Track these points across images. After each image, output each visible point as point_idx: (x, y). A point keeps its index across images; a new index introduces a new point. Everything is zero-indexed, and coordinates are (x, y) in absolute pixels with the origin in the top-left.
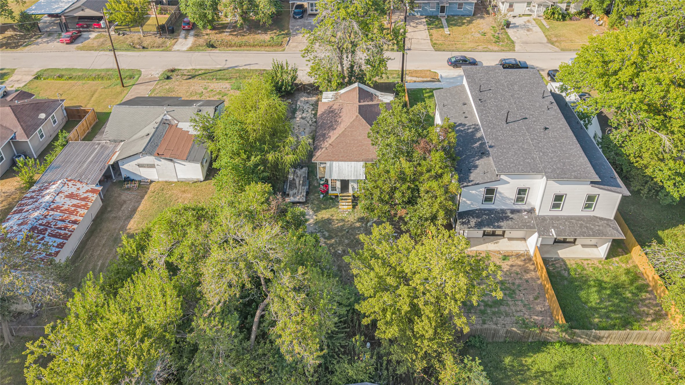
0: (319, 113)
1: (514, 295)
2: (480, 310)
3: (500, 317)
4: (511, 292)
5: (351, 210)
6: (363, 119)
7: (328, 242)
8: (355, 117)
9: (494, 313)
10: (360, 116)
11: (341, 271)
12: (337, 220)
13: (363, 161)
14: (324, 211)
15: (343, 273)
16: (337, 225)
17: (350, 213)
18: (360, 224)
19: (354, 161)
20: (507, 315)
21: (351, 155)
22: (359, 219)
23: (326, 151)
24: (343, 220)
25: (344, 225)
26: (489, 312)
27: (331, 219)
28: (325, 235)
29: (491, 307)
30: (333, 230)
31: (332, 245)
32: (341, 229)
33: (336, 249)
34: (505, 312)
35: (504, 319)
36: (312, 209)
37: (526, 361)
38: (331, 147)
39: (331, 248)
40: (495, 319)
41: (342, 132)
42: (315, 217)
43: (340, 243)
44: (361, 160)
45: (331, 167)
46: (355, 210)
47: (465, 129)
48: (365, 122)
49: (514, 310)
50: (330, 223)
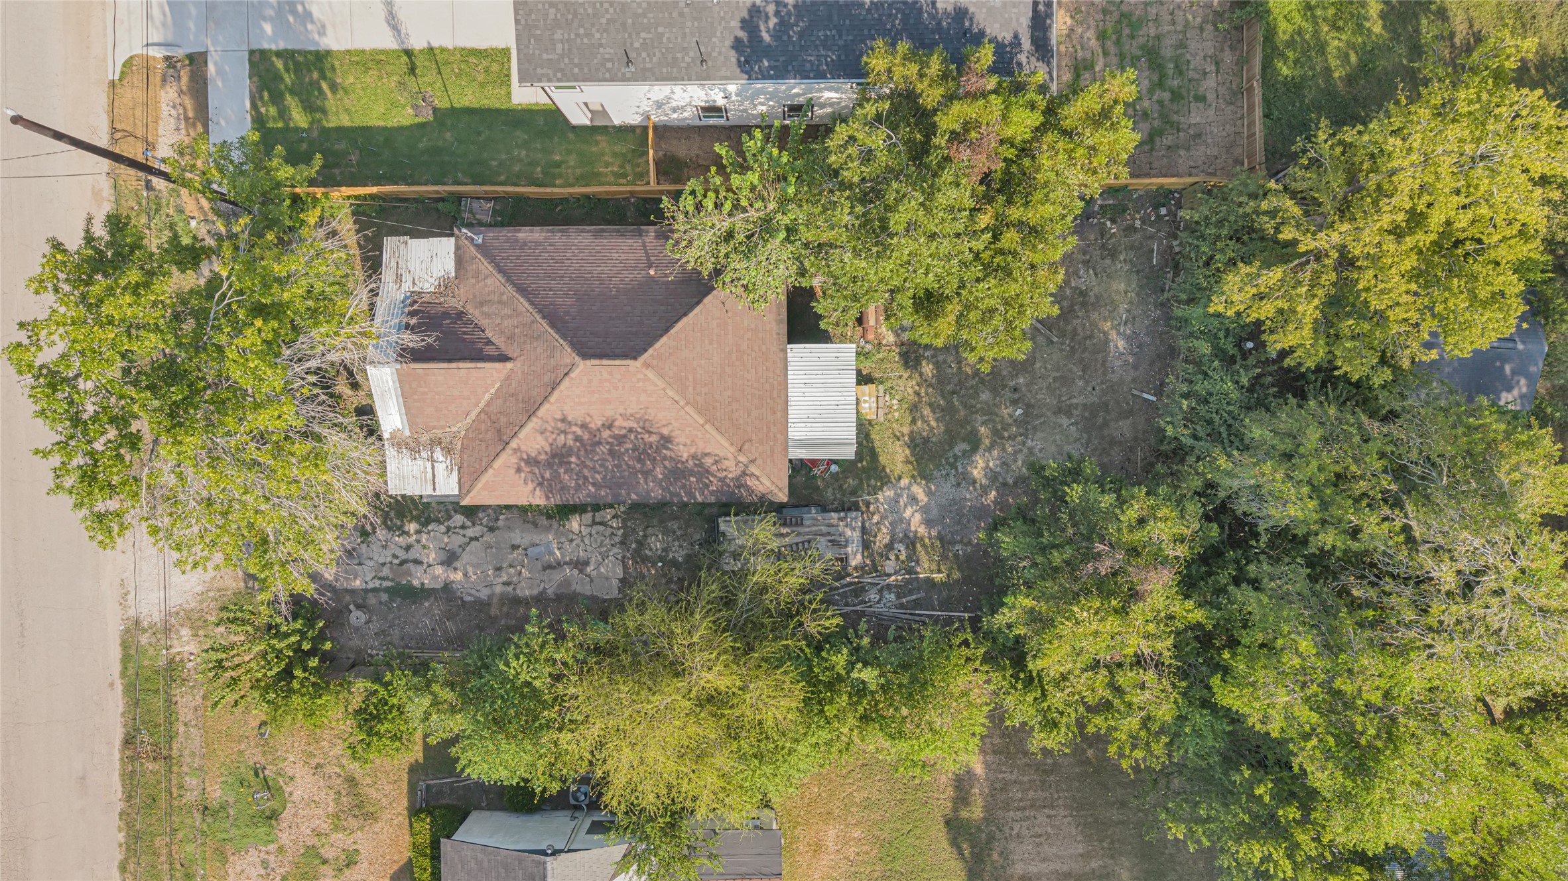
0: (539, 500)
1: (1134, 18)
2: (1172, 100)
3: (1188, 61)
4: (1125, 22)
5: (881, 388)
6: (658, 345)
7: (987, 442)
8: (650, 374)
9: (1179, 71)
10: (646, 355)
11: (1070, 406)
12: (914, 422)
13: (785, 351)
14: (883, 459)
15: (1075, 401)
16: (931, 424)
17: (889, 391)
18: (924, 363)
19: (786, 375)
20: (1182, 45)
21: (767, 387)
22: (906, 365)
23: (759, 461)
24: (914, 408)
25: (931, 405)
26: (1176, 83)
27: (912, 439)
28: (964, 452)
29: (1163, 76)
30: (947, 431)
31: (996, 433)
32: (945, 413)
33: (1010, 421)
34: (1177, 47)
35: (1192, 55)
36: (875, 491)
37: (1284, 33)
38: (746, 447)
39: (1006, 434)
40: (1192, 74)
41: (699, 412)
42: (905, 482)
43: (990, 412)
44: (781, 355)
45: (802, 444)
46: (877, 375)
47: (777, 13)
48: (664, 339)
49: (1171, 28)
50: (926, 440)
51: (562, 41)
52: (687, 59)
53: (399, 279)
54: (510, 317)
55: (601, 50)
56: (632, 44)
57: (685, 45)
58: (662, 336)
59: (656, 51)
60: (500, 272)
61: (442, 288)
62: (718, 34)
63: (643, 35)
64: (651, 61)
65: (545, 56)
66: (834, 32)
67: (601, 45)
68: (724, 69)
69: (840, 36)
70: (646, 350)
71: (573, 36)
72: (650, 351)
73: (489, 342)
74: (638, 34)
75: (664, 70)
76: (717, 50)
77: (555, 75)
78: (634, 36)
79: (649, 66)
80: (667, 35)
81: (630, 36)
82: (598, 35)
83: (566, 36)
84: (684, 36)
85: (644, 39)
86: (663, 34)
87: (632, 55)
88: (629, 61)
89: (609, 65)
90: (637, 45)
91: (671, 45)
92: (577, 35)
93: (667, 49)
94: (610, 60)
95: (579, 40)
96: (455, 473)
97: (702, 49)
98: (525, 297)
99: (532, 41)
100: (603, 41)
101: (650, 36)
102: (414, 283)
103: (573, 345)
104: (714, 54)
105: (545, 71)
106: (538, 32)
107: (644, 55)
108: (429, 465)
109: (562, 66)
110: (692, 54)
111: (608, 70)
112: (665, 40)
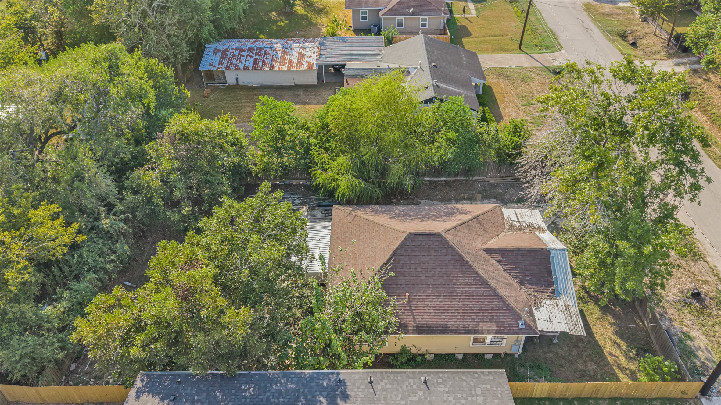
51: (477, 396)
52: (383, 384)
53: (567, 307)
54: (489, 271)
55: (447, 390)
56: (424, 393)
57: (384, 393)
58: (397, 249)
59: (406, 389)
60: (501, 297)
61: (537, 300)
62: (359, 400)
63: (416, 399)
64: (409, 384)
65: (489, 387)
66: (272, 400)
67: (447, 393)
68: (356, 378)
69: (268, 398)
70: (405, 239)
71: (469, 399)
72: (403, 239)
73: (499, 262)
74: (420, 400)
75: (399, 378)
76: (360, 390)
77: (479, 376)
78: (423, 398)
79: (411, 381)
80: (398, 399)
81: (426, 399)
82: (451, 399)
83: (474, 399)
84: (385, 398)
85: (415, 396)
86: (401, 399)
87: (423, 387)
88: (425, 382)
89: (440, 381)
90: (421, 393)
91: (395, 393)
92: (466, 399)
93: (398, 390)
94: (440, 384)
95: (465, 396)
96: (506, 218)
97: (371, 390)
98: (481, 278)
99: (500, 396)
100: (446, 395)
101: (410, 399)
102: (556, 304)
103: (447, 243)
104: (363, 387)
105: (487, 378)
106: (496, 401)
107: (415, 387)
108: (520, 220)
109: (474, 381)
110: (380, 387)
111: (441, 378)
112: (400, 396)
